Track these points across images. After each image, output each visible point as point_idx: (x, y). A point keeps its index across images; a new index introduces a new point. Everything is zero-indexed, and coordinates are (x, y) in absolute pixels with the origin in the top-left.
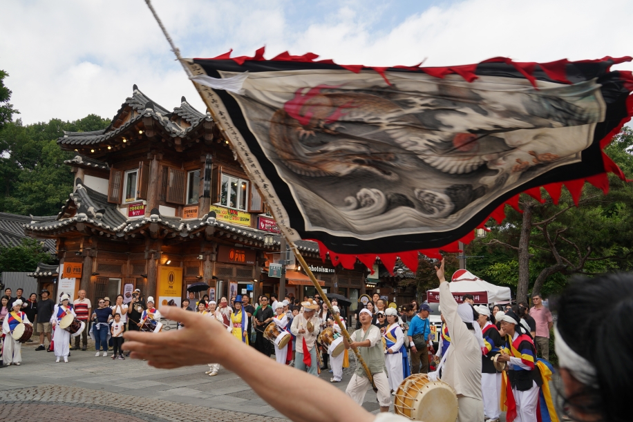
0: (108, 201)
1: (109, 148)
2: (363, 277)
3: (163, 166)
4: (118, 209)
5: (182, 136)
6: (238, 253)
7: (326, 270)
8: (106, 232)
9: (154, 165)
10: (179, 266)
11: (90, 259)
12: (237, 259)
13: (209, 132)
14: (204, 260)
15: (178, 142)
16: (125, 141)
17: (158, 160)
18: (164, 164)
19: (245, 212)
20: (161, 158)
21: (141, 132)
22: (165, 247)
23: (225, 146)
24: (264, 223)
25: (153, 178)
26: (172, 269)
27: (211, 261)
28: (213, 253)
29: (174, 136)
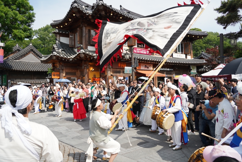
0: (70, 46)
1: (66, 24)
2: (189, 72)
3: (88, 29)
4: (74, 49)
5: (91, 14)
6: (123, 64)
7: (169, 69)
8: (65, 59)
9: (84, 29)
10: (98, 71)
11: (62, 70)
12: (122, 66)
13: (102, 10)
14: (107, 68)
15: (90, 17)
16: (70, 20)
17: (85, 27)
18: (89, 28)
19: (126, 46)
20: (86, 26)
21: (74, 15)
22: (91, 63)
23: (111, 16)
24: (136, 50)
25: (84, 34)
26: (94, 72)
27: (109, 68)
28: (110, 65)
29: (87, 14)
